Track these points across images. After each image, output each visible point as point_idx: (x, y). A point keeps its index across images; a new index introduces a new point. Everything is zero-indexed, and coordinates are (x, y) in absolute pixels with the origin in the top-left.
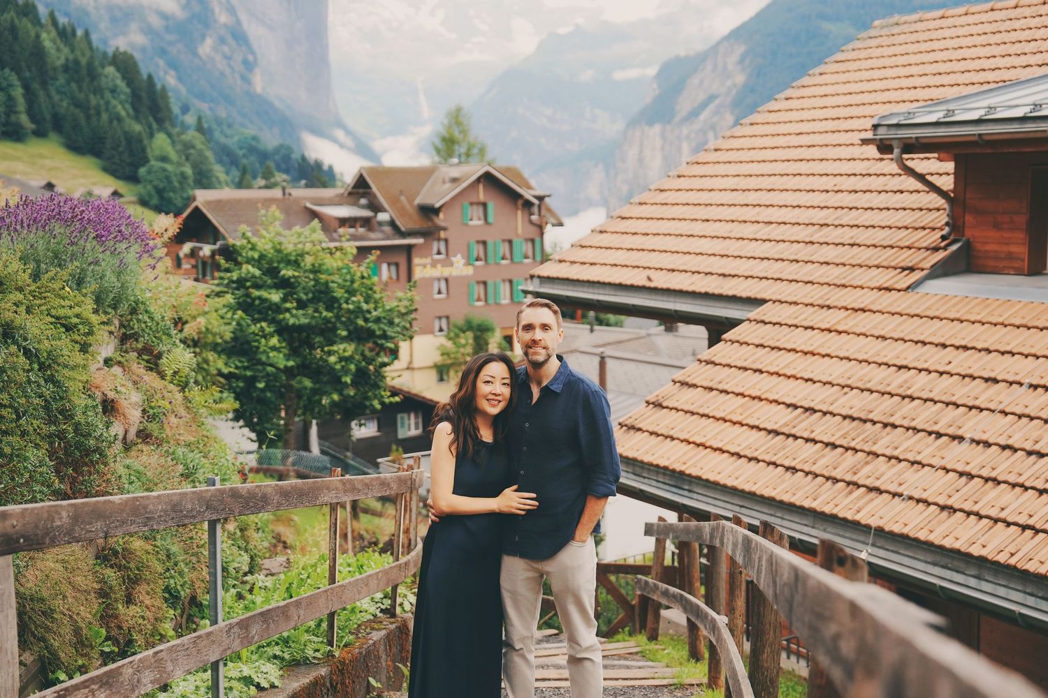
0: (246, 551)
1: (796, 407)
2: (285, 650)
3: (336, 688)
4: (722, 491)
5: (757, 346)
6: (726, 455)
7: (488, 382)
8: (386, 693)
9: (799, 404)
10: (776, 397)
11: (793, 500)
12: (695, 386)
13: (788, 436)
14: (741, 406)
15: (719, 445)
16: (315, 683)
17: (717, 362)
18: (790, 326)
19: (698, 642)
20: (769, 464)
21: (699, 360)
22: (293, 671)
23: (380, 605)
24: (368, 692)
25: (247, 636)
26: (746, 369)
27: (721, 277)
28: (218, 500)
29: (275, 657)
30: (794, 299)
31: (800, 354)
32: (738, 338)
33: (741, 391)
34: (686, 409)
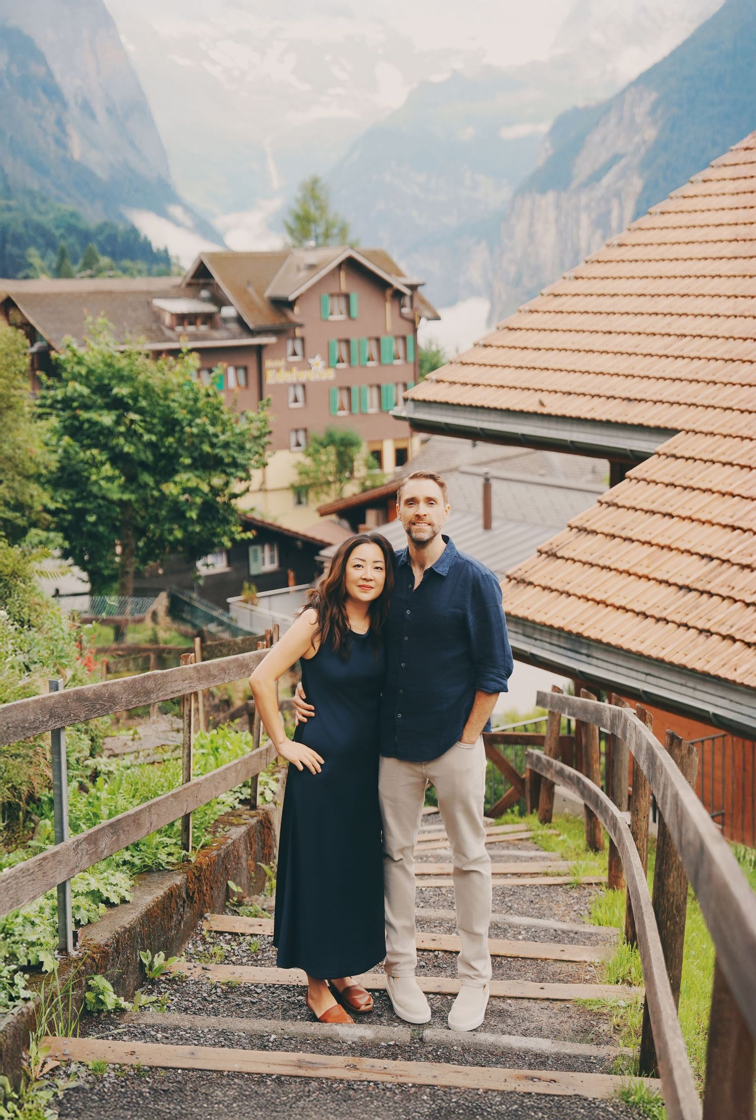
0: (86, 732)
1: (711, 559)
2: (136, 853)
3: (192, 898)
4: (625, 656)
5: (667, 485)
6: (630, 614)
7: (359, 566)
8: (247, 899)
9: (715, 555)
10: (688, 547)
11: (707, 668)
12: (594, 532)
13: (702, 593)
14: (649, 556)
15: (623, 603)
16: (170, 895)
17: (620, 504)
18: (705, 462)
19: (597, 831)
20: (679, 625)
21: (599, 501)
22: (145, 879)
23: (238, 794)
24: (227, 898)
25: (96, 852)
26: (653, 513)
27: (626, 402)
28: (63, 707)
29: (125, 863)
30: (711, 429)
31: (716, 495)
32: (645, 476)
33: (648, 539)
34: (584, 559)
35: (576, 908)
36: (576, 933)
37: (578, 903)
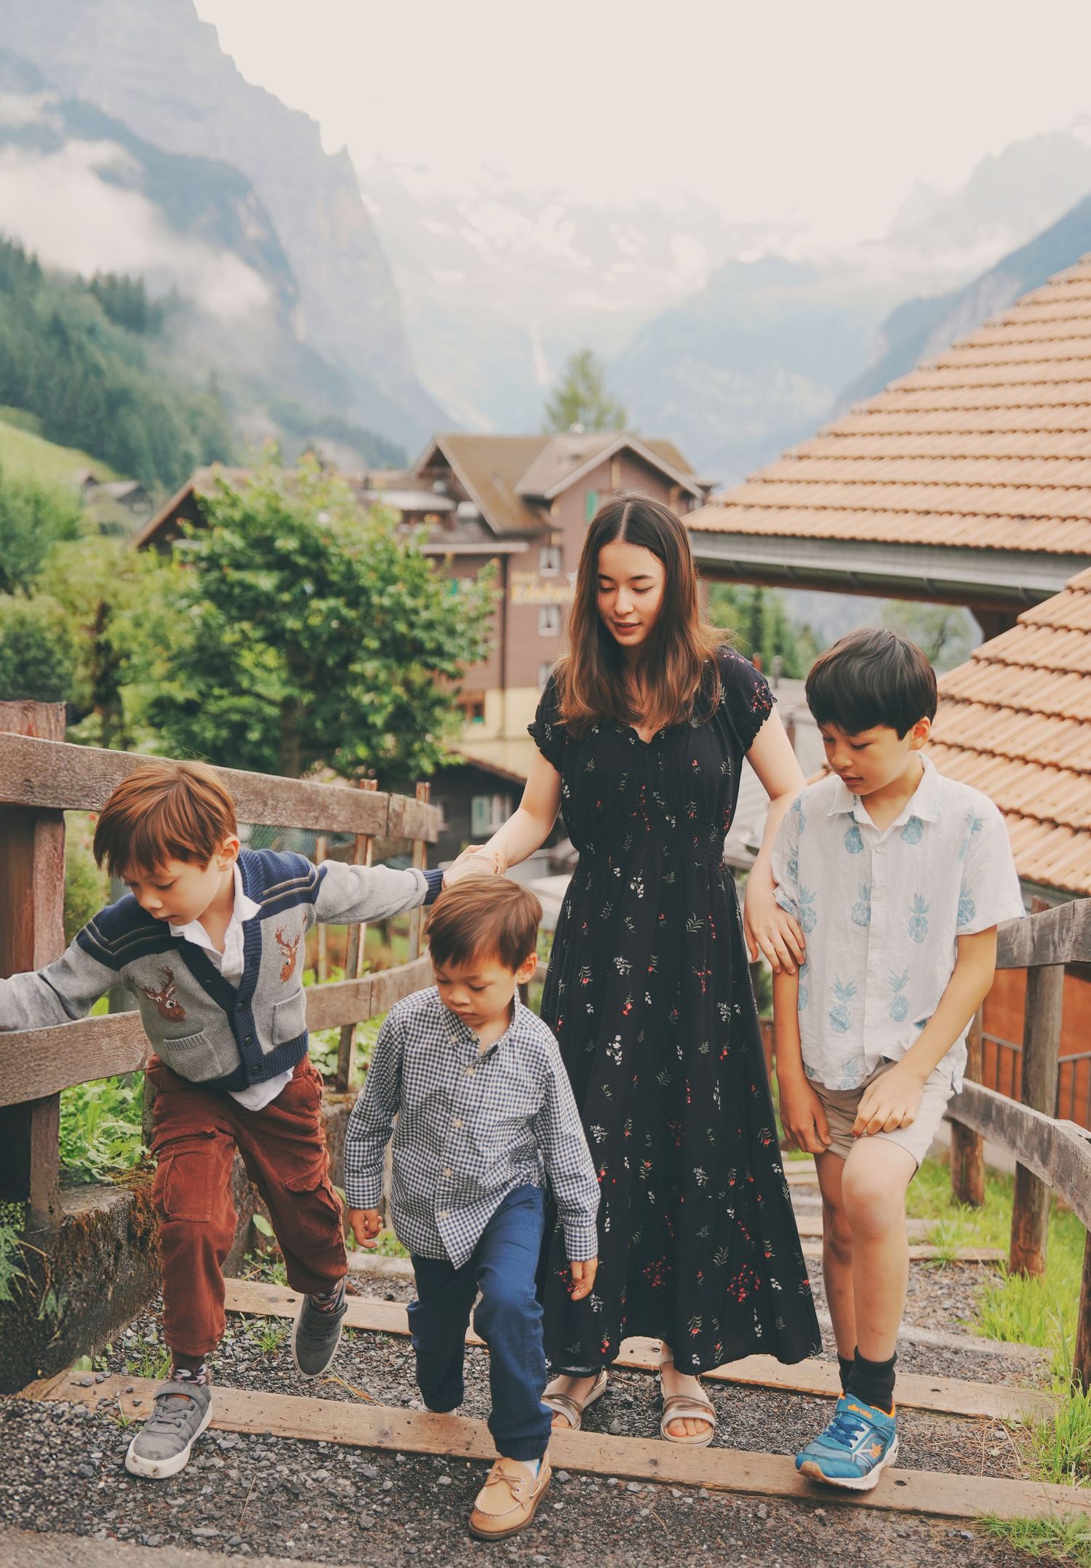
5: (1086, 633)
6: (1027, 822)
12: (968, 701)
14: (1058, 735)
17: (1009, 660)
19: (973, 1172)
21: (974, 658)
26: (1065, 672)
27: (1016, 521)
32: (1050, 620)
33: (1057, 709)
34: (950, 740)
35: (947, 1304)
36: (956, 1352)
37: (950, 1295)
